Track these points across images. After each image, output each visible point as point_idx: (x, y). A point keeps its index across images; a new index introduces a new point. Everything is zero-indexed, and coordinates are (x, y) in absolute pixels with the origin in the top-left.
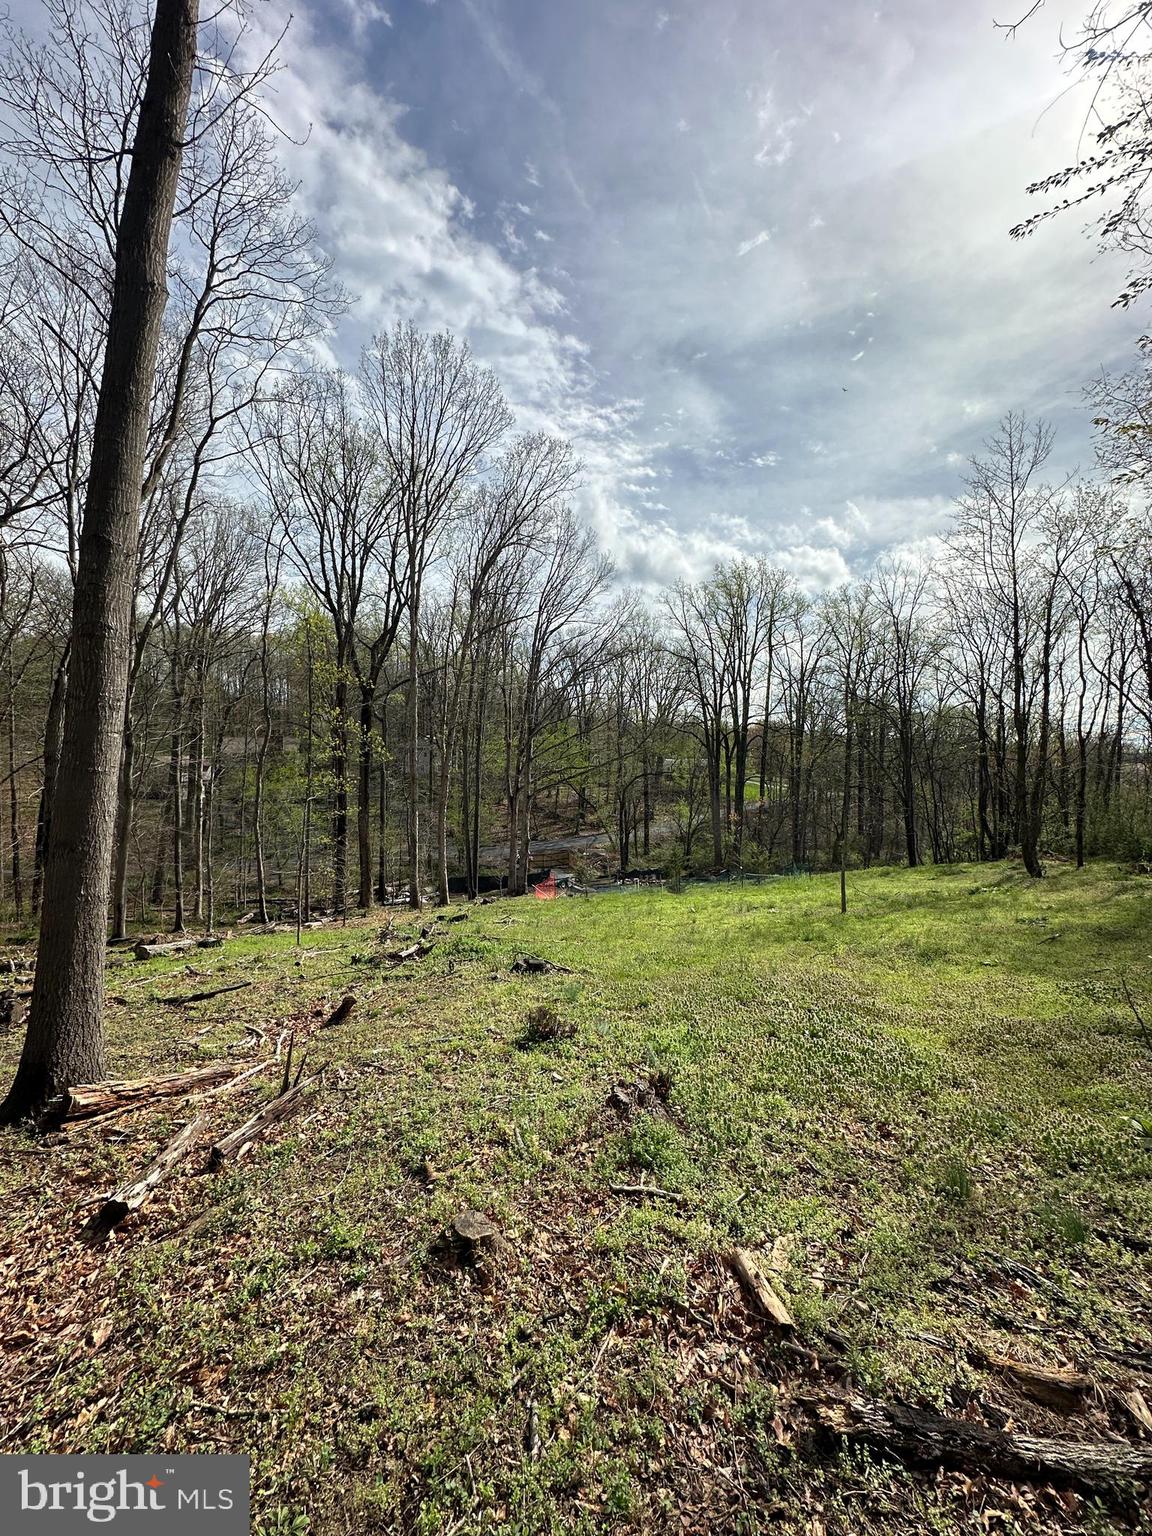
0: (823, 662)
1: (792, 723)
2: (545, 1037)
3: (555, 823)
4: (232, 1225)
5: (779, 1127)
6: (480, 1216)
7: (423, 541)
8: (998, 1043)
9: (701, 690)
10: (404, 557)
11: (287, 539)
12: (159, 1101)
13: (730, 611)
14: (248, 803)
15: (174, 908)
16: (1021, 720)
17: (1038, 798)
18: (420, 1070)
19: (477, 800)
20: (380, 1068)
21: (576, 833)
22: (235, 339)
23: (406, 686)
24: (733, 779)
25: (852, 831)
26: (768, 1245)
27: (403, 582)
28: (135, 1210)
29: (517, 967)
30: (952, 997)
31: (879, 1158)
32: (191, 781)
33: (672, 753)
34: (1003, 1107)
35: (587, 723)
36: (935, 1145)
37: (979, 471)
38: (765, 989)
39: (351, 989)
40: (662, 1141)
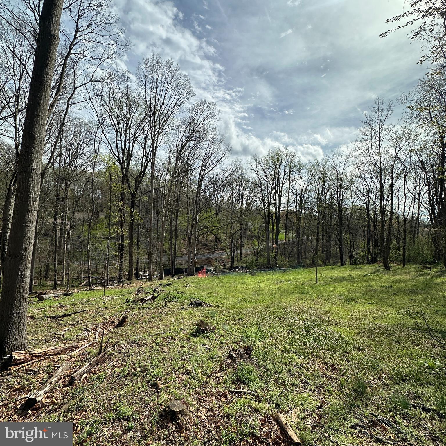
0: (309, 188)
1: (297, 210)
2: (203, 332)
3: (206, 248)
4: (79, 407)
5: (293, 366)
6: (179, 402)
7: (157, 137)
8: (375, 334)
9: (263, 197)
10: (149, 143)
11: (103, 135)
12: (49, 357)
13: (274, 167)
14: (84, 239)
15: (54, 280)
16: (383, 210)
17: (389, 241)
18: (154, 345)
19: (176, 239)
20: (138, 344)
21: (214, 251)
22: (85, 58)
23: (148, 194)
24: (275, 232)
25: (319, 252)
26: (290, 412)
27: (149, 153)
28: (39, 401)
29: (191, 304)
30: (358, 316)
31: (331, 378)
32: (62, 229)
33: (252, 221)
34: (377, 358)
35: (219, 209)
36: (352, 372)
37: (367, 118)
38: (287, 313)
39: (126, 312)
40: (249, 372)
